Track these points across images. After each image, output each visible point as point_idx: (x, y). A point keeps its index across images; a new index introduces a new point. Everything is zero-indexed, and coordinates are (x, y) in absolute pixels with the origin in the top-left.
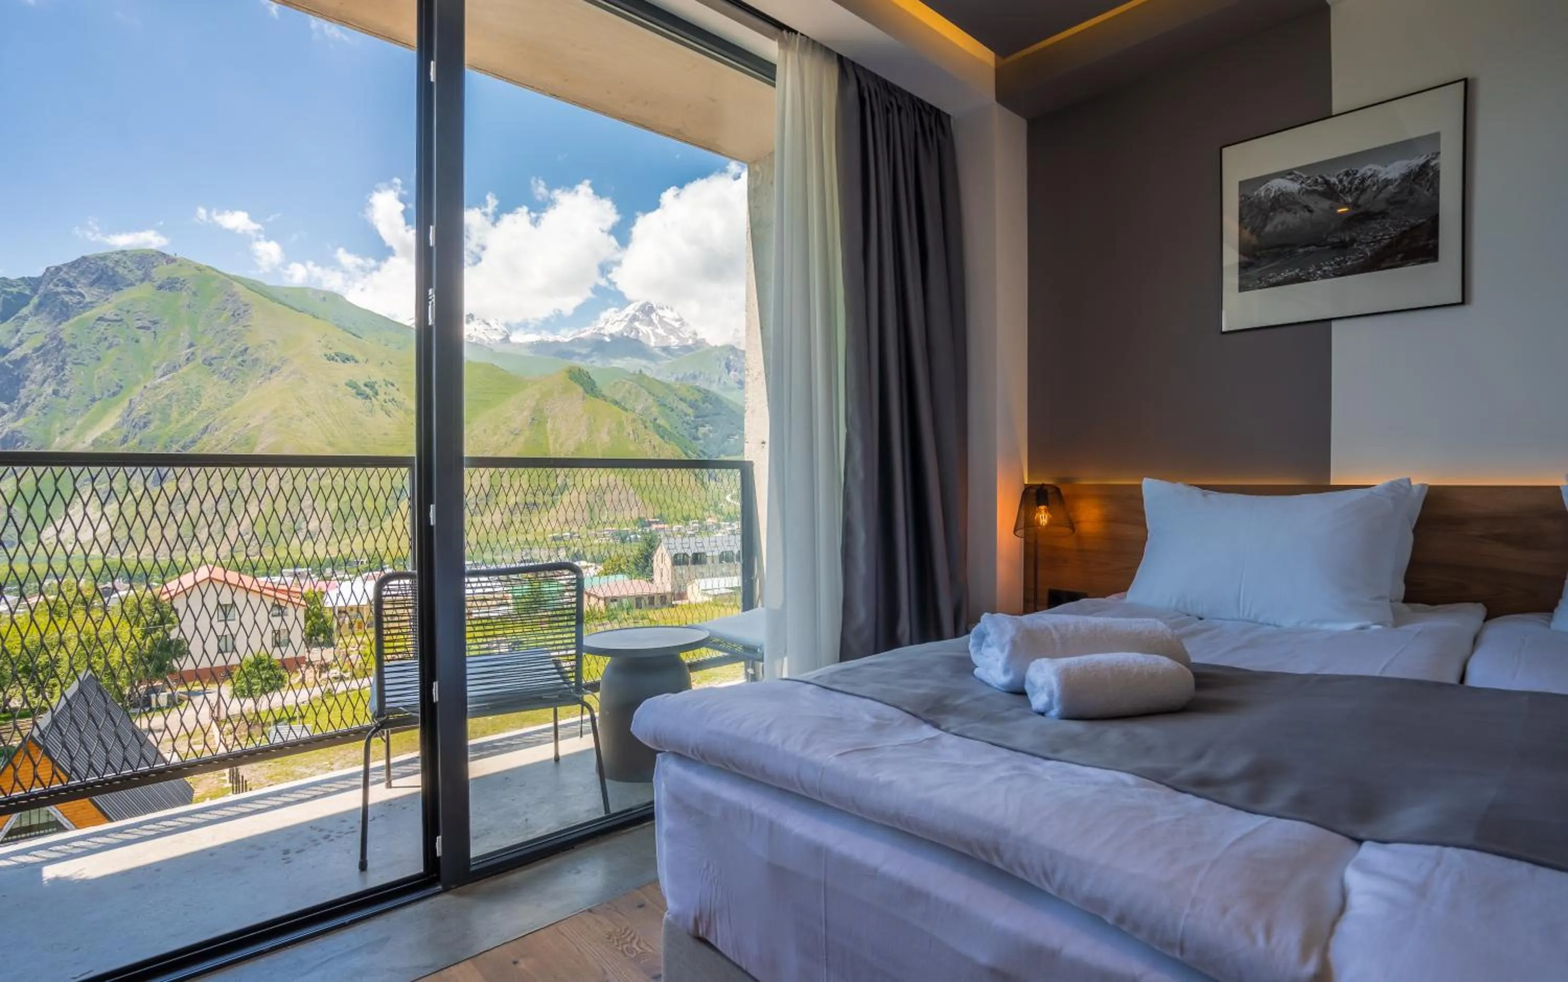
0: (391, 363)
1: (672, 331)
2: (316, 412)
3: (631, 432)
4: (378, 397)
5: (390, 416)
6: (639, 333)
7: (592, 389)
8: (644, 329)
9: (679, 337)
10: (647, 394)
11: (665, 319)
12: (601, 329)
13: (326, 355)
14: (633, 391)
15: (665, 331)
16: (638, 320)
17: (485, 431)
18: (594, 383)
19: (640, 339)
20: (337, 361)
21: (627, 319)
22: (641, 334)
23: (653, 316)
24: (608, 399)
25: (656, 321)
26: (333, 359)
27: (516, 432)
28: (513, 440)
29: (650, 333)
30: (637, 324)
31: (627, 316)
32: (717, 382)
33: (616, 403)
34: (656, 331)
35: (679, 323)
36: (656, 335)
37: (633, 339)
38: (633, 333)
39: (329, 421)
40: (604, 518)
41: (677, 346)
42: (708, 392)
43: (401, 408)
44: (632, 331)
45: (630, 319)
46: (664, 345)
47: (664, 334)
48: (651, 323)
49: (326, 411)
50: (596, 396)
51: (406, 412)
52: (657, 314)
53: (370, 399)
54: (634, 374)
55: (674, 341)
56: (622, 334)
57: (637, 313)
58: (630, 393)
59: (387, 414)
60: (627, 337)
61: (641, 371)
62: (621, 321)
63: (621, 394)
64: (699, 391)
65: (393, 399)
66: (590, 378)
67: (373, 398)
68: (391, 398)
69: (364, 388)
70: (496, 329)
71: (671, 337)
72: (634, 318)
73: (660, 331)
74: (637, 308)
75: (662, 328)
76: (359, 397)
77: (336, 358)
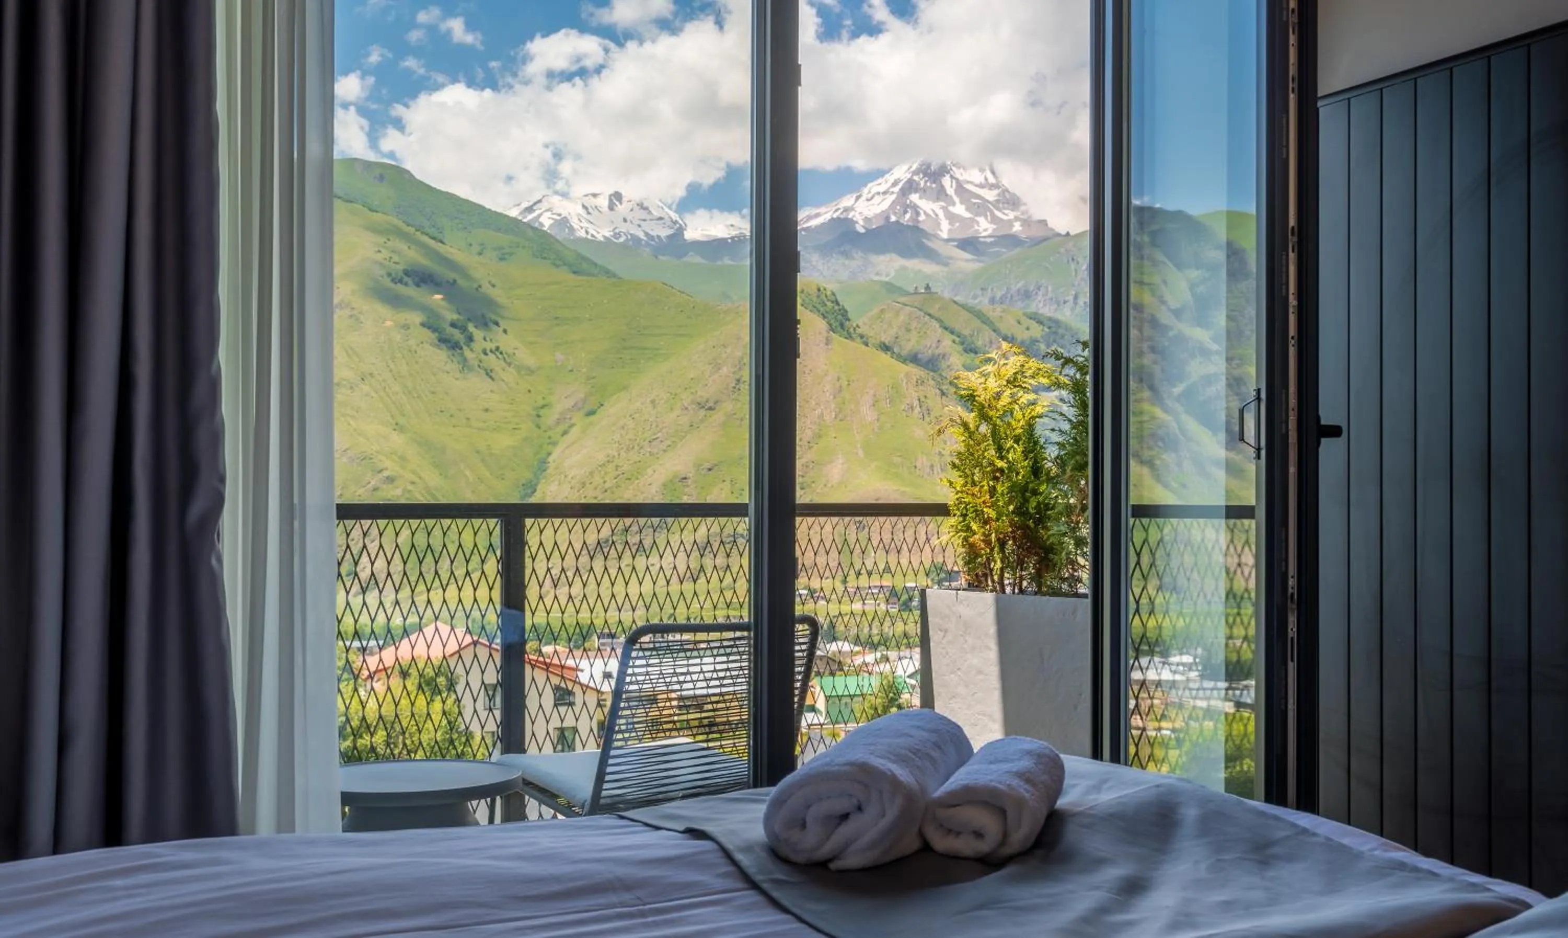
0: (494, 286)
1: (980, 207)
2: (375, 373)
3: (916, 403)
4: (473, 344)
5: (493, 379)
6: (918, 214)
7: (842, 325)
8: (927, 206)
9: (994, 220)
10: (940, 330)
11: (969, 187)
12: (846, 210)
13: (389, 275)
14: (914, 324)
15: (967, 209)
16: (916, 191)
17: (653, 402)
18: (844, 313)
19: (921, 226)
20: (406, 284)
21: (896, 189)
22: (922, 217)
23: (946, 181)
24: (871, 341)
25: (950, 191)
26: (401, 281)
27: (708, 405)
28: (702, 421)
29: (941, 214)
30: (914, 198)
31: (895, 184)
32: (1070, 304)
33: (885, 348)
34: (951, 208)
35: (996, 192)
36: (951, 217)
37: (908, 226)
38: (908, 216)
39: (397, 388)
40: (869, 564)
41: (990, 236)
42: (1057, 322)
43: (509, 364)
44: (905, 212)
45: (902, 189)
46: (968, 234)
47: (967, 215)
48: (941, 194)
49: (391, 371)
50: (849, 337)
51: (519, 372)
52: (952, 177)
53: (461, 348)
54: (916, 293)
55: (984, 227)
56: (888, 218)
57: (916, 178)
58: (908, 330)
59: (487, 374)
60: (897, 222)
61: (928, 287)
62: (885, 193)
63: (893, 332)
64: (1040, 322)
65: (497, 348)
66: (837, 303)
67: (465, 348)
68: (493, 346)
69: (450, 330)
70: (661, 219)
71: (981, 220)
72: (910, 187)
73: (959, 209)
74: (914, 167)
75: (961, 203)
76: (443, 346)
77: (406, 279)
